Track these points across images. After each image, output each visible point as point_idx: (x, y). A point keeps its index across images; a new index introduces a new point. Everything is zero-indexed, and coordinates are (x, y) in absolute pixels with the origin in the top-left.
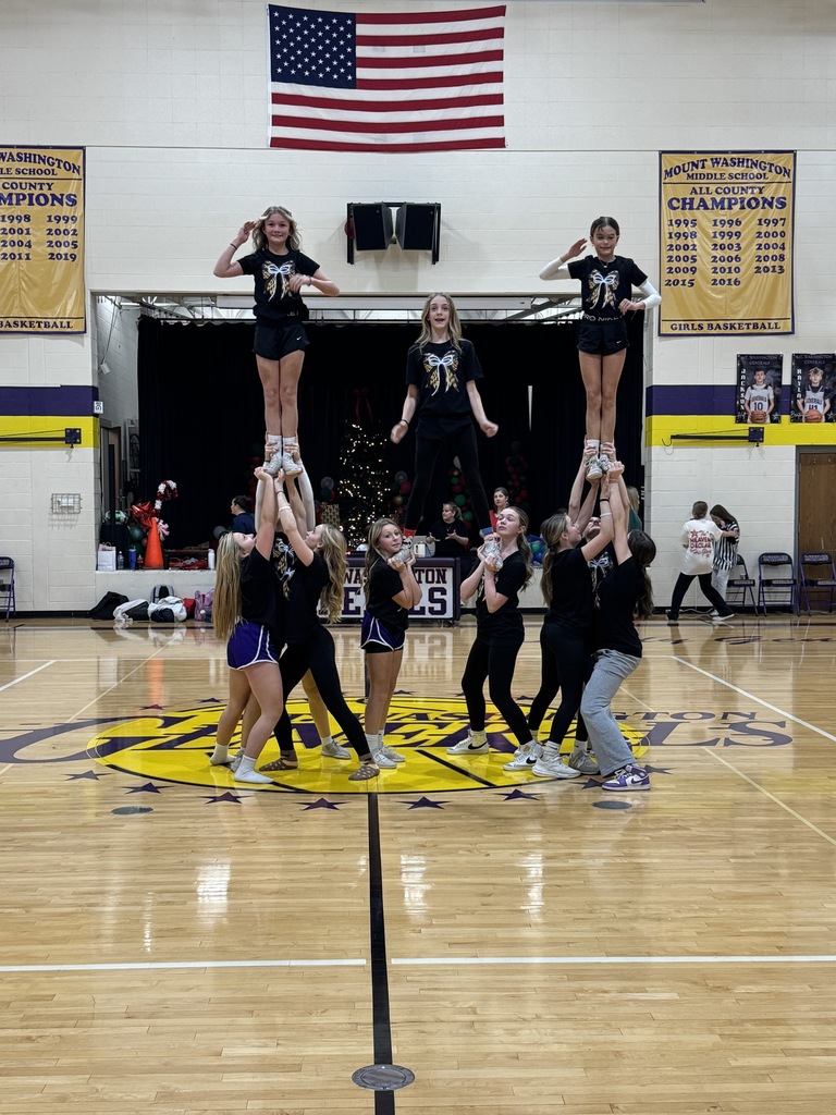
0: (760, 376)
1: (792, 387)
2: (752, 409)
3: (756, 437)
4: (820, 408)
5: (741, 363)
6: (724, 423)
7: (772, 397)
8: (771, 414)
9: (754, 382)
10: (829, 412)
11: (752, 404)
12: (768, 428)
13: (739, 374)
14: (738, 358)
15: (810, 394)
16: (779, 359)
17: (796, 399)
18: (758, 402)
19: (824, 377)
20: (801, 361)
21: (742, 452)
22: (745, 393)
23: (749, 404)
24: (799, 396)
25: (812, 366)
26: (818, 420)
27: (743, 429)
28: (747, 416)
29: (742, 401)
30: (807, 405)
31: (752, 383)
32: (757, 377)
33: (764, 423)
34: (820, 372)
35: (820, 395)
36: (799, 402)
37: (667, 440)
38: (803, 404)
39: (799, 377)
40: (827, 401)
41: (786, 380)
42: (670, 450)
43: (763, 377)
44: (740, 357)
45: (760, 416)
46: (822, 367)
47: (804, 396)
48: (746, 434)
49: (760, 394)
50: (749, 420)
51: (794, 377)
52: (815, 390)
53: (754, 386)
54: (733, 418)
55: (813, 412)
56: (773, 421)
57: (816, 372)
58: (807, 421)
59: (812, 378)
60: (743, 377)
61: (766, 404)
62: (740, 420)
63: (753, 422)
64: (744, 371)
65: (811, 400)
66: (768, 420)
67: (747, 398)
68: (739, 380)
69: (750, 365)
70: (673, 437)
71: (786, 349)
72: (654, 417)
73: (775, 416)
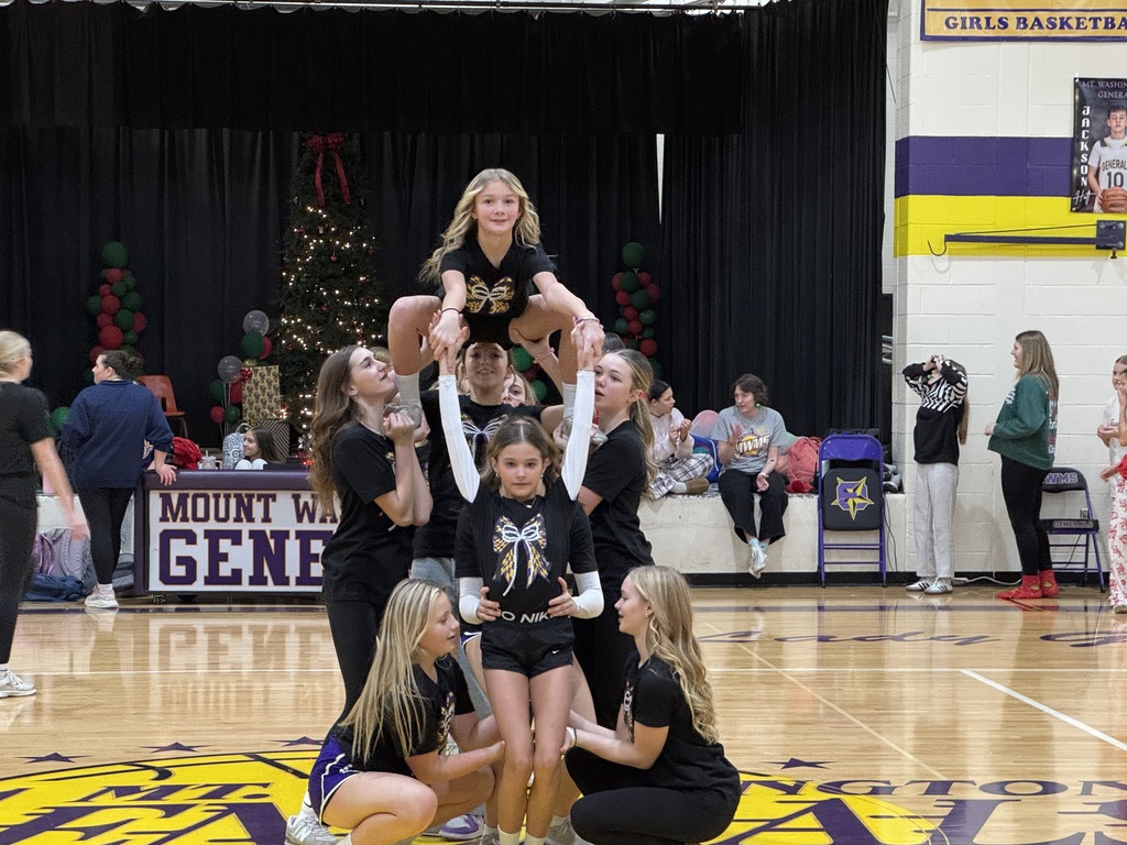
0: (1119, 120)
2: (1104, 185)
3: (1110, 239)
5: (1081, 94)
6: (1048, 212)
9: (1108, 132)
11: (1103, 176)
13: (1078, 117)
14: (1076, 86)
18: (1114, 171)
21: (1084, 268)
22: (1089, 153)
23: (1097, 176)
27: (1086, 224)
28: (1092, 198)
29: (1084, 170)
32: (1112, 123)
37: (939, 245)
42: (942, 263)
44: (1081, 84)
45: (1119, 200)
48: (1092, 233)
49: (1118, 155)
50: (1096, 207)
53: (1108, 140)
54: (1066, 201)
60: (1086, 123)
62: (1081, 207)
63: (1106, 209)
64: (1087, 111)
67: (1093, 163)
68: (1078, 128)
69: (1099, 98)
70: (949, 238)
72: (911, 198)
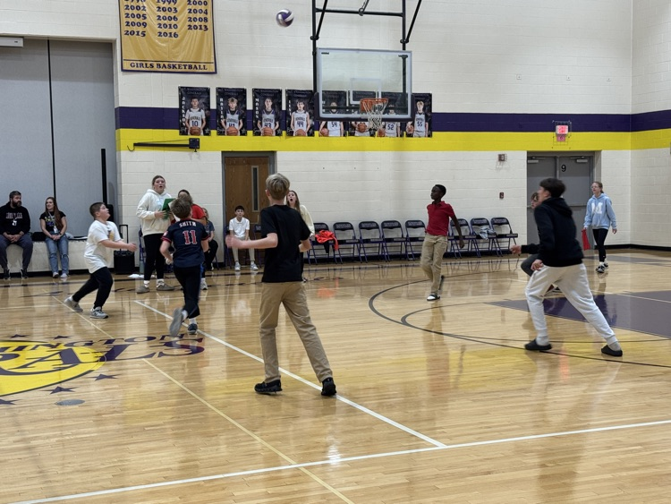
0: (195, 102)
1: (217, 111)
2: (191, 125)
3: (194, 145)
4: (237, 126)
5: (181, 92)
6: (172, 135)
7: (204, 117)
8: (204, 129)
9: (192, 106)
10: (242, 128)
11: (191, 122)
12: (202, 138)
13: (181, 101)
14: (179, 90)
15: (229, 116)
16: (207, 91)
17: (220, 119)
18: (194, 121)
19: (238, 104)
20: (223, 93)
21: (185, 155)
22: (185, 114)
23: (188, 122)
24: (222, 117)
25: (229, 97)
26: (236, 134)
27: (185, 139)
28: (187, 130)
30: (228, 124)
31: (189, 107)
32: (193, 103)
33: (199, 135)
34: (236, 100)
35: (236, 117)
36: (223, 121)
37: (132, 147)
38: (225, 123)
39: (222, 104)
40: (241, 121)
41: (213, 106)
42: (133, 154)
43: (197, 103)
44: (181, 89)
45: (197, 131)
46: (237, 98)
47: (225, 117)
48: (188, 143)
49: (196, 115)
50: (189, 133)
51: (218, 104)
52: (233, 113)
53: (192, 109)
54: (178, 131)
55: (232, 129)
56: (205, 134)
57: (233, 101)
58: (228, 134)
59: (230, 105)
60: (183, 103)
61: (200, 122)
62: (183, 133)
63: (192, 134)
64: (184, 99)
65: (231, 120)
66: (202, 134)
67: (187, 118)
68: (181, 105)
69: (187, 94)
70: (135, 145)
71: (212, 84)
72: (121, 129)
73: (207, 130)
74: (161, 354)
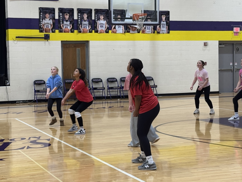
0: (47, 15)
1: (59, 20)
2: (45, 27)
3: (47, 38)
4: (69, 27)
5: (40, 10)
6: (35, 32)
7: (52, 23)
8: (52, 29)
9: (45, 18)
10: (72, 29)
11: (45, 26)
12: (51, 34)
13: (40, 15)
14: (39, 9)
15: (65, 22)
16: (54, 10)
17: (60, 24)
18: (47, 25)
19: (69, 16)
20: (62, 10)
21: (42, 43)
22: (42, 22)
23: (44, 26)
24: (61, 23)
25: (65, 13)
26: (68, 32)
27: (42, 35)
28: (43, 30)
29: (41, 25)
30: (64, 26)
31: (44, 18)
32: (46, 16)
33: (49, 32)
34: (68, 14)
35: (68, 23)
36: (62, 25)
37: (15, 38)
38: (63, 26)
39: (61, 16)
40: (71, 25)
41: (57, 17)
42: (16, 42)
43: (48, 16)
44: (40, 8)
45: (48, 30)
46: (69, 13)
47: (63, 23)
48: (43, 36)
49: (47, 22)
50: (44, 32)
51: (59, 16)
52: (67, 21)
53: (46, 19)
54: (38, 31)
55: (66, 29)
56: (52, 32)
57: (67, 15)
58: (65, 32)
59: (66, 17)
60: (41, 16)
61: (50, 26)
62: (41, 31)
63: (46, 32)
64: (42, 14)
65: (66, 25)
66: (51, 32)
67: (43, 23)
68: (40, 17)
69: (43, 11)
70: (17, 37)
71: (56, 5)
72: (9, 29)
73: (53, 30)
74: (28, 147)
